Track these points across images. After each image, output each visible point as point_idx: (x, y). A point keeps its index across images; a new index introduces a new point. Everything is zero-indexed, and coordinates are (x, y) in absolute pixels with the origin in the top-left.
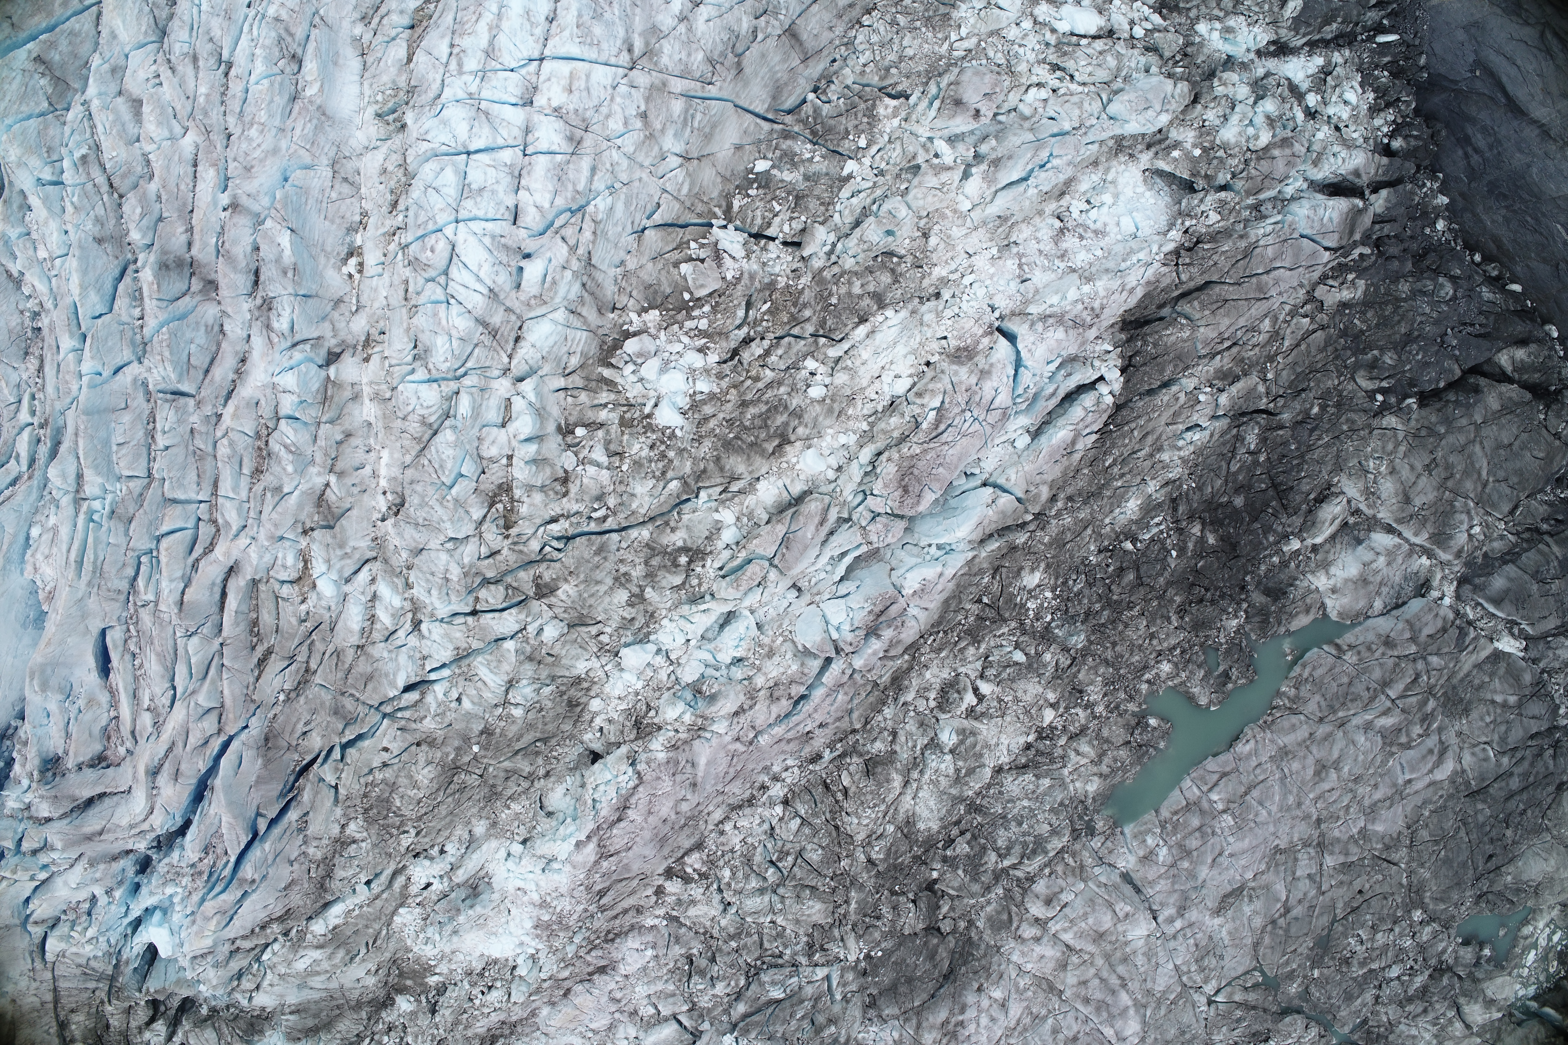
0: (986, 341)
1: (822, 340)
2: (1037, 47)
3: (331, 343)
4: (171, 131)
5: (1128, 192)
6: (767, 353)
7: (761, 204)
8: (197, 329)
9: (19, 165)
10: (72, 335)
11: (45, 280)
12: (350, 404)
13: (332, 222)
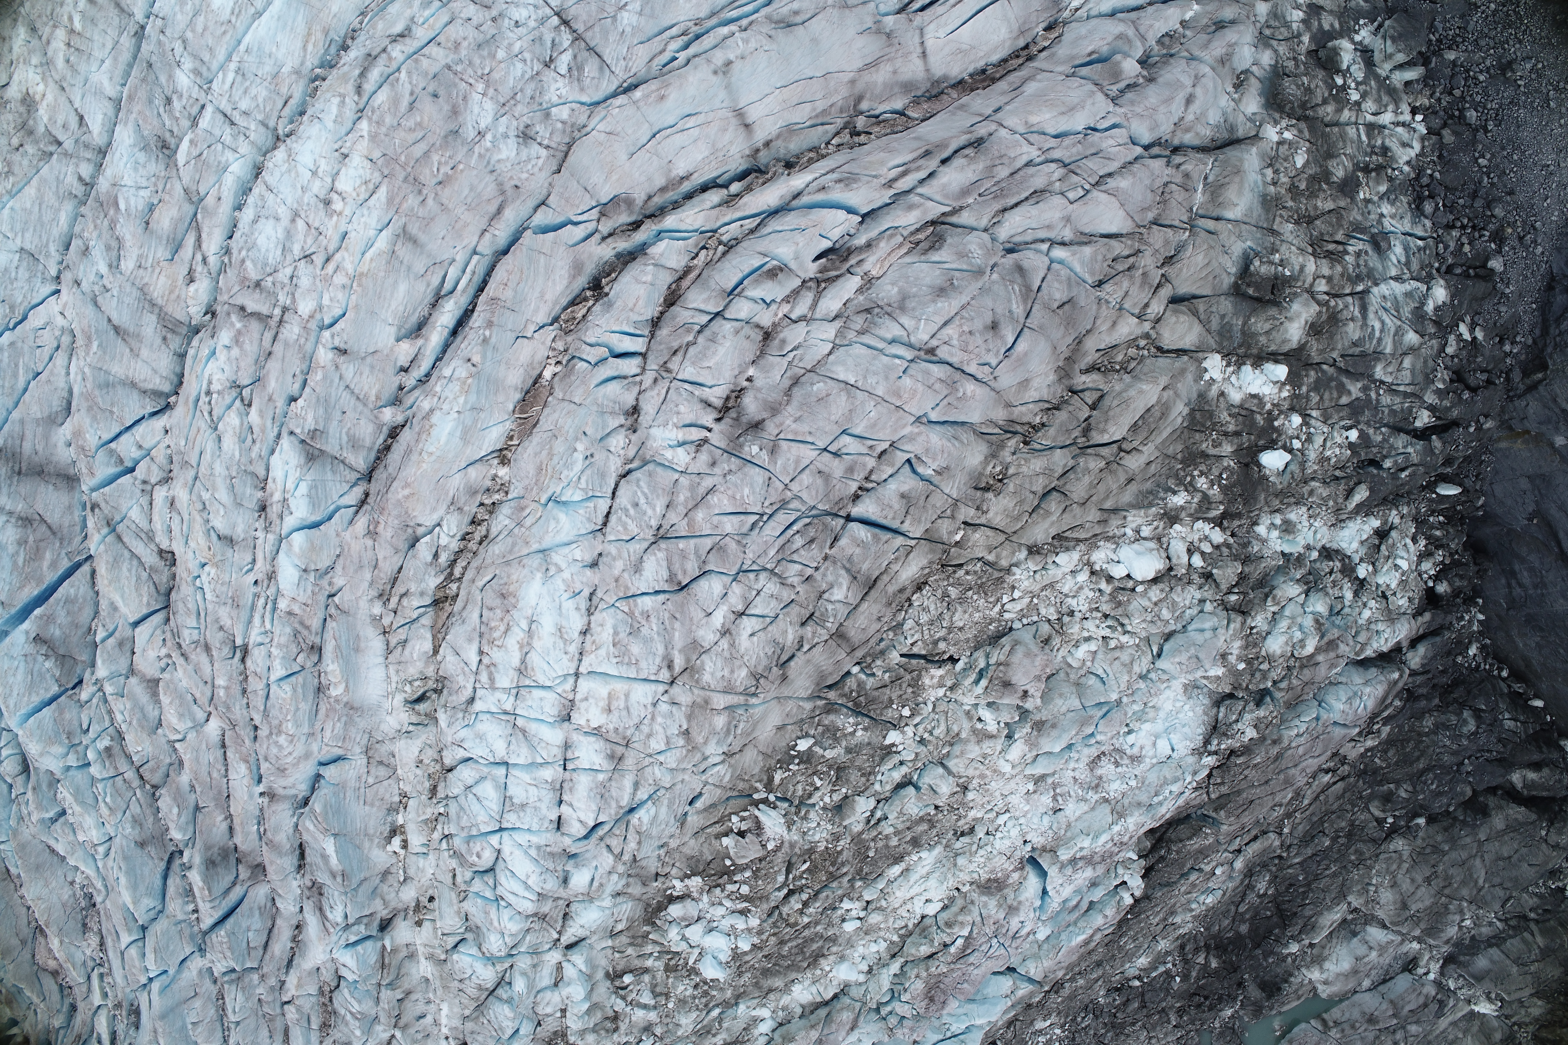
0: (1016, 876)
1: (859, 884)
2: (1091, 594)
3: (384, 913)
4: (193, 720)
5: (1168, 706)
6: (805, 904)
7: (802, 778)
8: (251, 915)
9: (41, 755)
10: (129, 931)
11: (90, 861)
12: (407, 963)
13: (372, 805)
